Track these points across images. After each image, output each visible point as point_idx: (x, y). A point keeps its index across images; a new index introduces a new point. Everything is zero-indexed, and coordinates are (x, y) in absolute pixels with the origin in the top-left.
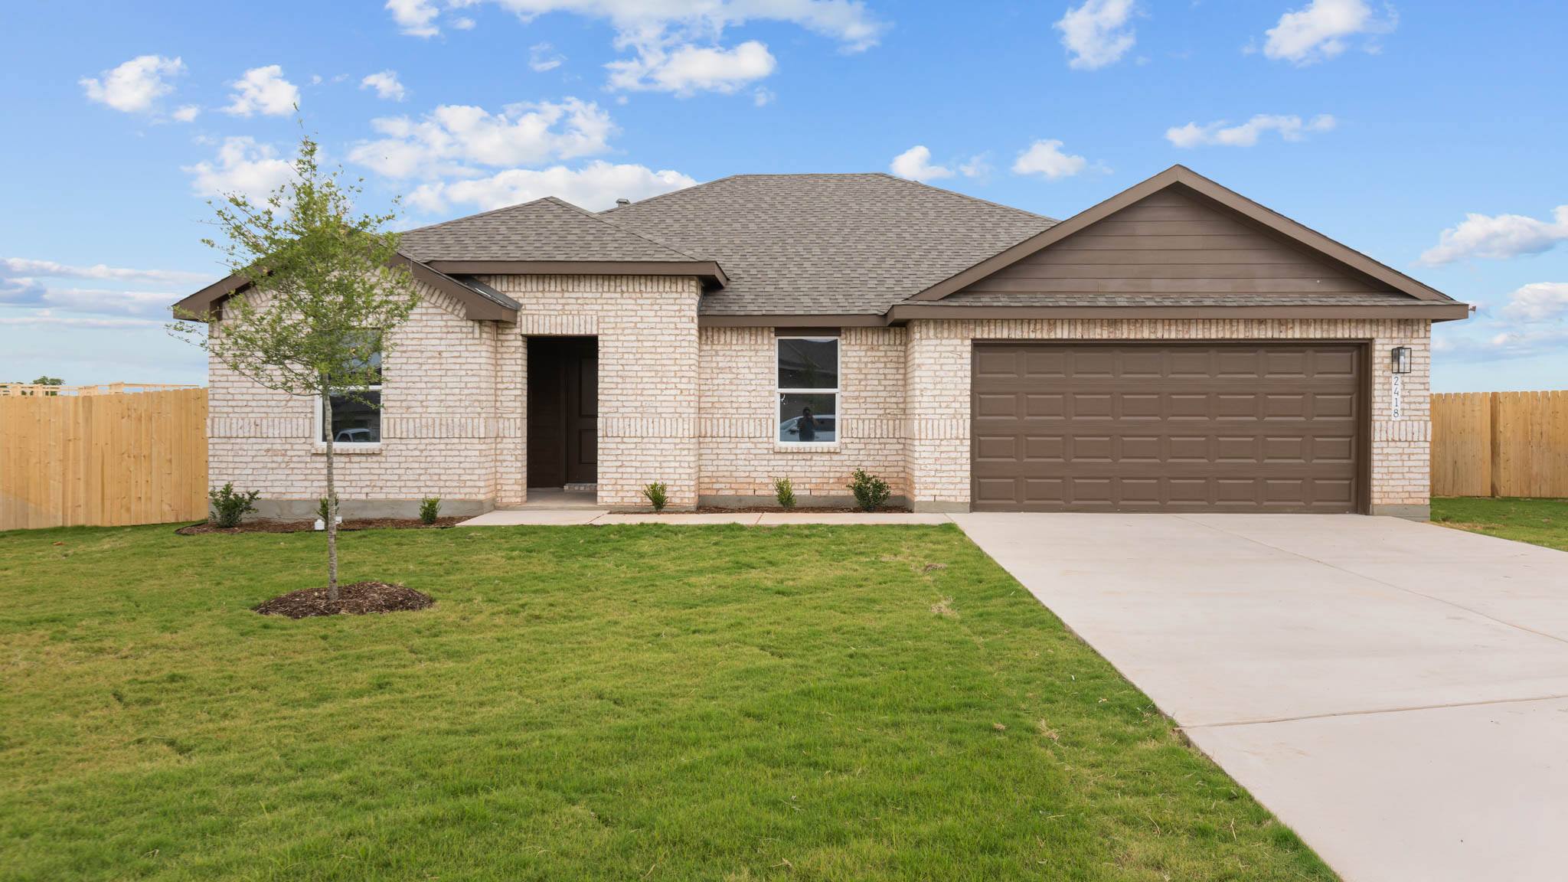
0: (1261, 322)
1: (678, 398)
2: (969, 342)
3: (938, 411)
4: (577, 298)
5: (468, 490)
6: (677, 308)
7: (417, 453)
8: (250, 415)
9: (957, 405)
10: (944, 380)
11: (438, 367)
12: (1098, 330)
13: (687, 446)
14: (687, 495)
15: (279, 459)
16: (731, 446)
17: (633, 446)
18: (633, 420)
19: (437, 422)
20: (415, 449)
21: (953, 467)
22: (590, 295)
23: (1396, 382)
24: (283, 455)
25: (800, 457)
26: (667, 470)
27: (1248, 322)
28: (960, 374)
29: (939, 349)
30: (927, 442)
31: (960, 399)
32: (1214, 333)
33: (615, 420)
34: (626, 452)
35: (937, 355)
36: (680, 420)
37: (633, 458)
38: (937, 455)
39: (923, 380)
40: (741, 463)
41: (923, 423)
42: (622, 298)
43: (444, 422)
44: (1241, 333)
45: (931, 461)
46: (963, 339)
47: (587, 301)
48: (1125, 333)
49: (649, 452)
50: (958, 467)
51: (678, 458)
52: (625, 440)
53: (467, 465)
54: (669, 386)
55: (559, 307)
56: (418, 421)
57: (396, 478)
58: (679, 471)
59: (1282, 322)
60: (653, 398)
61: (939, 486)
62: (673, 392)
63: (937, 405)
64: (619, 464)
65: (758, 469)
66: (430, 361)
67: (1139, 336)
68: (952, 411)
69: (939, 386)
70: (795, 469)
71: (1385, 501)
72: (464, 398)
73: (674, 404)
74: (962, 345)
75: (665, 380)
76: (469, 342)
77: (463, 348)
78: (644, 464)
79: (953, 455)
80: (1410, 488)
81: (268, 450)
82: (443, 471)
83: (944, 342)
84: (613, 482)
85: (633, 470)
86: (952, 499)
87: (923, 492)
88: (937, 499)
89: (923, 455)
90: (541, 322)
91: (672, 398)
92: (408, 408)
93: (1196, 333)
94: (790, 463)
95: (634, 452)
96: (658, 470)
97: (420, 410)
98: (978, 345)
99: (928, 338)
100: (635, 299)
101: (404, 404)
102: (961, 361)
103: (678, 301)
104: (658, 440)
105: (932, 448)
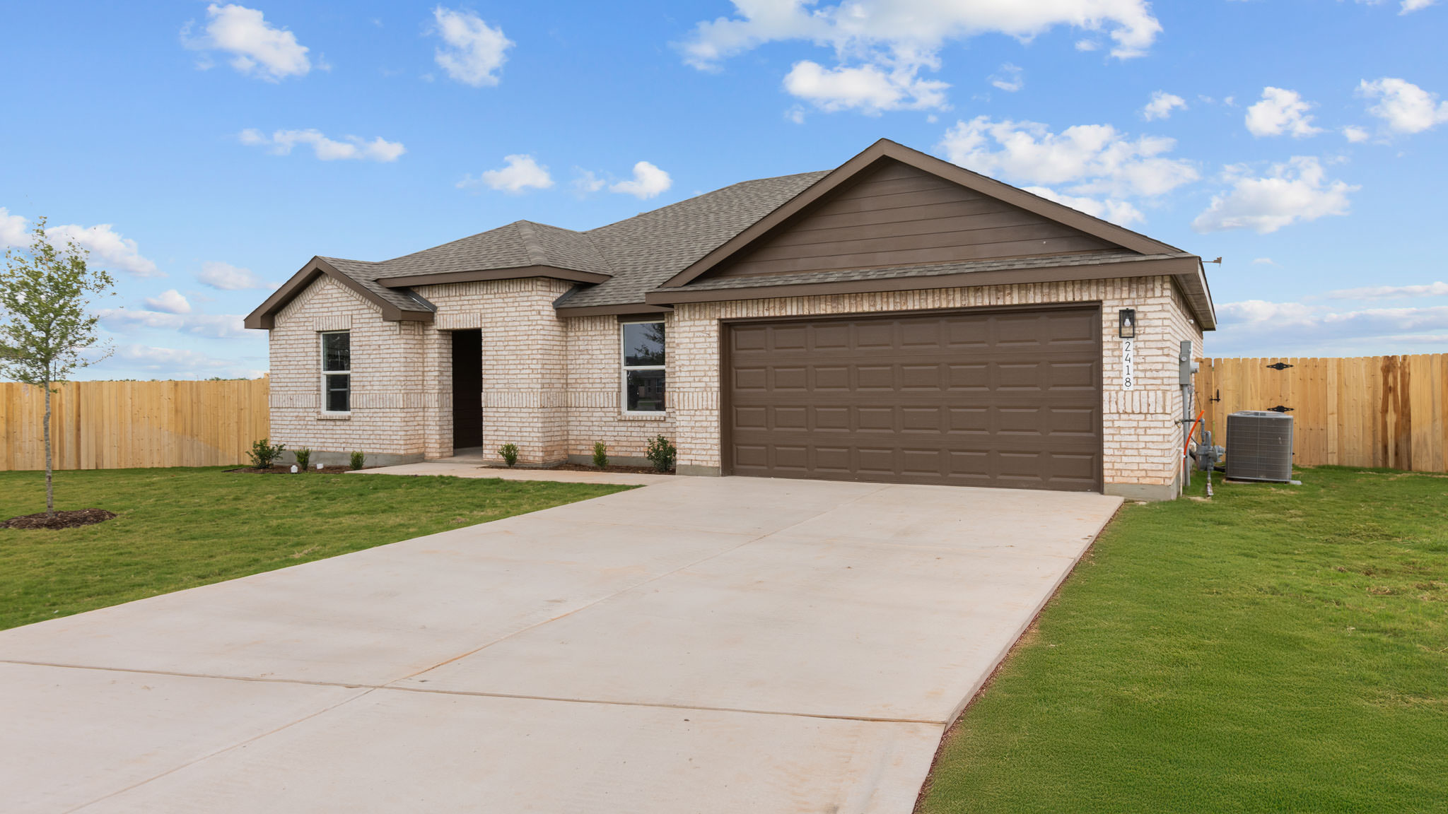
1: (531, 376)
2: (717, 321)
3: (693, 385)
4: (468, 300)
5: (395, 447)
6: (529, 303)
7: (368, 419)
8: (289, 393)
9: (707, 379)
10: (697, 357)
11: (378, 356)
13: (537, 415)
14: (537, 454)
15: (300, 423)
16: (589, 414)
17: (503, 414)
18: (503, 394)
19: (378, 396)
20: (368, 416)
21: (705, 432)
22: (475, 297)
23: (1128, 348)
24: (304, 420)
25: (637, 424)
26: (525, 434)
27: (964, 290)
29: (693, 331)
30: (685, 412)
31: (710, 374)
32: (931, 303)
33: (492, 394)
34: (500, 419)
35: (691, 334)
36: (531, 394)
37: (504, 424)
38: (693, 422)
39: (682, 357)
40: (596, 428)
41: (681, 395)
42: (495, 298)
43: (381, 397)
45: (688, 428)
46: (712, 318)
47: (475, 302)
49: (514, 420)
50: (708, 435)
51: (531, 424)
52: (499, 410)
53: (394, 428)
54: (525, 367)
55: (458, 308)
56: (368, 396)
57: (358, 437)
58: (532, 434)
60: (515, 377)
61: (694, 451)
62: (528, 371)
63: (691, 379)
64: (495, 428)
65: (608, 434)
66: (374, 352)
67: (860, 310)
68: (703, 385)
69: (693, 363)
70: (634, 434)
72: (392, 378)
73: (528, 381)
74: (712, 323)
75: (522, 362)
76: (395, 337)
77: (391, 342)
78: (511, 429)
79: (707, 422)
81: (297, 417)
82: (381, 433)
83: (697, 322)
84: (492, 442)
85: (503, 433)
86: (707, 464)
87: (682, 456)
88: (693, 462)
89: (682, 423)
90: (448, 320)
91: (527, 376)
92: (364, 386)
93: (913, 304)
94: (630, 429)
95: (504, 419)
96: (519, 434)
97: (369, 388)
99: (685, 320)
100: (503, 299)
101: (362, 384)
102: (708, 340)
103: (530, 299)
104: (519, 410)
105: (689, 418)
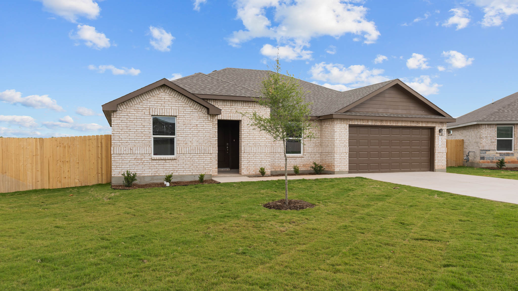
0: (413, 121)
1: (266, 141)
2: (348, 125)
3: (341, 145)
4: (235, 108)
5: (206, 171)
6: (265, 112)
7: (189, 159)
8: (128, 146)
9: (345, 143)
10: (342, 136)
11: (196, 129)
12: (378, 123)
13: (268, 156)
14: (268, 171)
15: (140, 162)
16: (274, 155)
17: (253, 156)
18: (252, 148)
19: (196, 148)
20: (189, 157)
21: (344, 161)
22: (239, 107)
23: (440, 137)
24: (141, 160)
26: (263, 163)
27: (411, 121)
28: (346, 134)
29: (341, 127)
30: (338, 154)
31: (346, 141)
32: (403, 124)
33: (247, 148)
34: (250, 158)
35: (340, 129)
36: (267, 148)
37: (253, 159)
38: (340, 157)
39: (337, 136)
40: (277, 161)
41: (337, 148)
42: (249, 108)
43: (199, 148)
44: (409, 124)
45: (339, 159)
46: (347, 124)
47: (238, 109)
48: (384, 124)
49: (257, 158)
50: (345, 161)
51: (266, 159)
52: (250, 154)
53: (206, 163)
54: (263, 137)
55: (230, 111)
56: (190, 148)
57: (182, 167)
58: (266, 163)
59: (417, 122)
60: (258, 141)
61: (341, 167)
62: (264, 139)
63: (340, 143)
64: (248, 161)
65: (281, 162)
66: (193, 128)
67: (387, 125)
68: (344, 145)
69: (341, 138)
71: (438, 168)
72: (205, 140)
73: (264, 142)
74: (346, 126)
75: (262, 135)
76: (207, 121)
77: (204, 123)
78: (256, 162)
79: (344, 157)
80: (443, 165)
81: (135, 158)
82: (198, 165)
83: (342, 125)
84: (247, 167)
85: (252, 163)
86: (344, 170)
87: (337, 168)
88: (341, 170)
89: (337, 157)
90: (224, 115)
91: (264, 141)
92: (186, 143)
93: (400, 124)
94: (290, 160)
95: (253, 158)
96: (260, 163)
97: (190, 144)
98: (350, 126)
99: (338, 124)
100: (253, 109)
101: (185, 142)
102: (346, 131)
103: (265, 110)
104: (260, 154)
105: (339, 156)
